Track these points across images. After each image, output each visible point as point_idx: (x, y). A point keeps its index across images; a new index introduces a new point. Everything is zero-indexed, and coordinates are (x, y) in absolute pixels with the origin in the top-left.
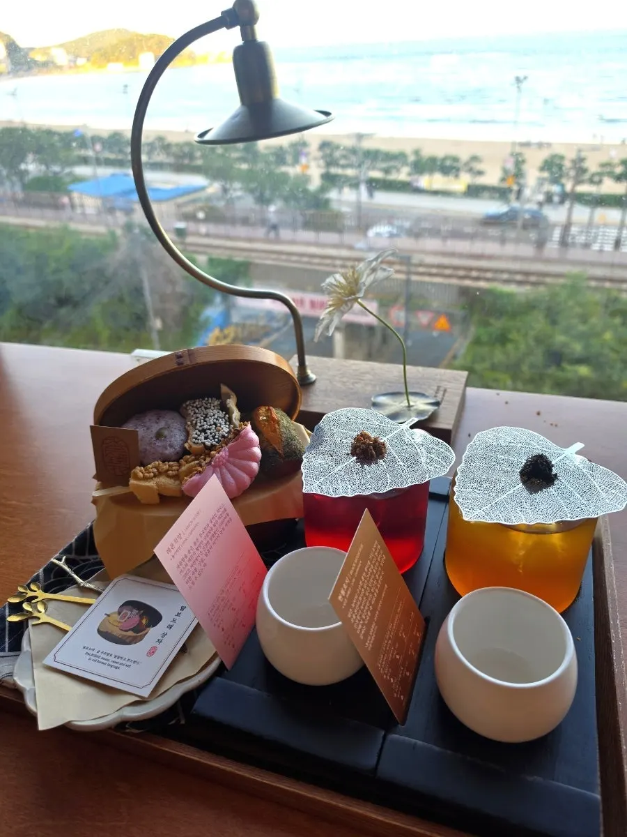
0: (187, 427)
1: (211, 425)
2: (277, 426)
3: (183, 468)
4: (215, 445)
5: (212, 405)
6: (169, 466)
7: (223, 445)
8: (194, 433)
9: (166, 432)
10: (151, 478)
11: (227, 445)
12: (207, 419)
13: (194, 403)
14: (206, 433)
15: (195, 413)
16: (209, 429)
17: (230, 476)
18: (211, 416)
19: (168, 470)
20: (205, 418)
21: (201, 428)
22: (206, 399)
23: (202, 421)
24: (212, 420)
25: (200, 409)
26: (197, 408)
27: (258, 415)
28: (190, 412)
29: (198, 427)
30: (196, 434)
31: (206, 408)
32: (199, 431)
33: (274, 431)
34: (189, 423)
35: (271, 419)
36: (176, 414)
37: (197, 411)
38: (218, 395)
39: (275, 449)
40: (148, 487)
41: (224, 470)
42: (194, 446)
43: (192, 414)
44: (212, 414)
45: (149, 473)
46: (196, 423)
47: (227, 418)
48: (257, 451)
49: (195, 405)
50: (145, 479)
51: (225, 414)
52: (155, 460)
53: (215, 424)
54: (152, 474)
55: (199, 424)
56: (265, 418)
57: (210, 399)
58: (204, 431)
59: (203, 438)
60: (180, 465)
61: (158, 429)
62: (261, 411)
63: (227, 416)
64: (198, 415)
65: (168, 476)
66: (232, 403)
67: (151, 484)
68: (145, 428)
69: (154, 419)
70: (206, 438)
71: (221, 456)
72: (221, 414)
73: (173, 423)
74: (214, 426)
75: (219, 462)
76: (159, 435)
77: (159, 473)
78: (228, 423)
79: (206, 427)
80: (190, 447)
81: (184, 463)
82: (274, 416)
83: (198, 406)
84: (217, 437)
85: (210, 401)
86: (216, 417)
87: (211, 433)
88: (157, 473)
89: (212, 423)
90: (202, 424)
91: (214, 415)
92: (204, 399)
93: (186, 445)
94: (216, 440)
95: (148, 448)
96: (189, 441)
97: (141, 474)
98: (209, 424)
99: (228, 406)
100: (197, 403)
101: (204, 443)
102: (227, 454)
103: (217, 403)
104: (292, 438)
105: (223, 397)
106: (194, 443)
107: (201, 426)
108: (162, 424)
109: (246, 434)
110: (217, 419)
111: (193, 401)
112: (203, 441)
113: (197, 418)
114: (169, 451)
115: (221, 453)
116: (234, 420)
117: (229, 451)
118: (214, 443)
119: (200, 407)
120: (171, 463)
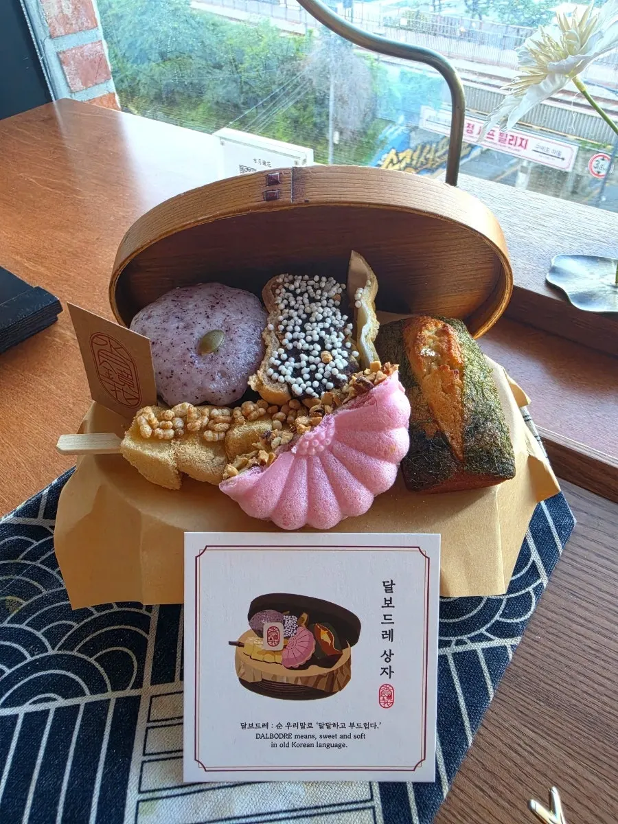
0: (264, 334)
1: (312, 343)
2: (457, 380)
3: (237, 432)
4: (310, 396)
5: (326, 295)
6: (211, 418)
7: (328, 408)
8: (275, 353)
9: (221, 341)
10: (167, 441)
11: (335, 407)
12: (308, 326)
13: (292, 282)
14: (298, 360)
15: (288, 306)
16: (308, 352)
17: (328, 487)
18: (317, 322)
19: (207, 428)
20: (306, 321)
21: (290, 346)
22: (317, 278)
23: (298, 328)
24: (316, 331)
25: (299, 298)
26: (295, 296)
27: (417, 342)
28: (279, 300)
29: (285, 341)
30: (279, 358)
31: (312, 300)
32: (287, 351)
33: (449, 389)
34: (271, 326)
35: (445, 357)
36: (252, 301)
37: (293, 303)
38: (341, 273)
39: (441, 434)
40: (157, 462)
41: (319, 471)
42: (268, 387)
43: (282, 306)
44: (320, 317)
45: (164, 428)
46: (285, 331)
47: (348, 331)
48: (401, 439)
49: (292, 287)
50: (155, 440)
51: (347, 322)
52: (185, 398)
53: (321, 342)
54: (171, 432)
55: (289, 335)
56: (433, 354)
57: (324, 279)
58: (295, 353)
59: (289, 371)
60: (232, 422)
61: (204, 332)
62: (426, 333)
63: (351, 325)
64: (294, 313)
65: (204, 443)
66: (366, 299)
67: (165, 455)
68: (182, 324)
69: (204, 307)
70: (297, 373)
71: (317, 437)
72: (340, 320)
73: (240, 321)
74: (318, 347)
75: (310, 447)
76: (204, 346)
77: (185, 434)
78: (349, 344)
79: (301, 344)
80: (261, 384)
81: (241, 419)
82: (456, 353)
83: (298, 291)
84: (319, 376)
85: (323, 285)
86: (327, 325)
87: (309, 364)
88: (181, 432)
89: (316, 338)
90: (296, 335)
91: (323, 320)
92: (311, 278)
93: (252, 382)
94: (316, 384)
95: (178, 370)
96: (260, 372)
97: (147, 430)
98: (309, 338)
99: (358, 304)
100: (297, 284)
101: (289, 385)
102: (332, 432)
103: (336, 290)
104: (488, 415)
105: (351, 280)
106: (270, 377)
107: (291, 341)
108: (218, 320)
109: (384, 397)
110: (328, 332)
111: (291, 277)
112: (289, 378)
113: (290, 318)
114: (217, 386)
115: (318, 429)
116: (363, 339)
117: (338, 427)
118: (310, 390)
119: (302, 294)
120: (216, 412)
